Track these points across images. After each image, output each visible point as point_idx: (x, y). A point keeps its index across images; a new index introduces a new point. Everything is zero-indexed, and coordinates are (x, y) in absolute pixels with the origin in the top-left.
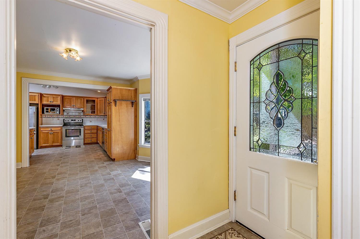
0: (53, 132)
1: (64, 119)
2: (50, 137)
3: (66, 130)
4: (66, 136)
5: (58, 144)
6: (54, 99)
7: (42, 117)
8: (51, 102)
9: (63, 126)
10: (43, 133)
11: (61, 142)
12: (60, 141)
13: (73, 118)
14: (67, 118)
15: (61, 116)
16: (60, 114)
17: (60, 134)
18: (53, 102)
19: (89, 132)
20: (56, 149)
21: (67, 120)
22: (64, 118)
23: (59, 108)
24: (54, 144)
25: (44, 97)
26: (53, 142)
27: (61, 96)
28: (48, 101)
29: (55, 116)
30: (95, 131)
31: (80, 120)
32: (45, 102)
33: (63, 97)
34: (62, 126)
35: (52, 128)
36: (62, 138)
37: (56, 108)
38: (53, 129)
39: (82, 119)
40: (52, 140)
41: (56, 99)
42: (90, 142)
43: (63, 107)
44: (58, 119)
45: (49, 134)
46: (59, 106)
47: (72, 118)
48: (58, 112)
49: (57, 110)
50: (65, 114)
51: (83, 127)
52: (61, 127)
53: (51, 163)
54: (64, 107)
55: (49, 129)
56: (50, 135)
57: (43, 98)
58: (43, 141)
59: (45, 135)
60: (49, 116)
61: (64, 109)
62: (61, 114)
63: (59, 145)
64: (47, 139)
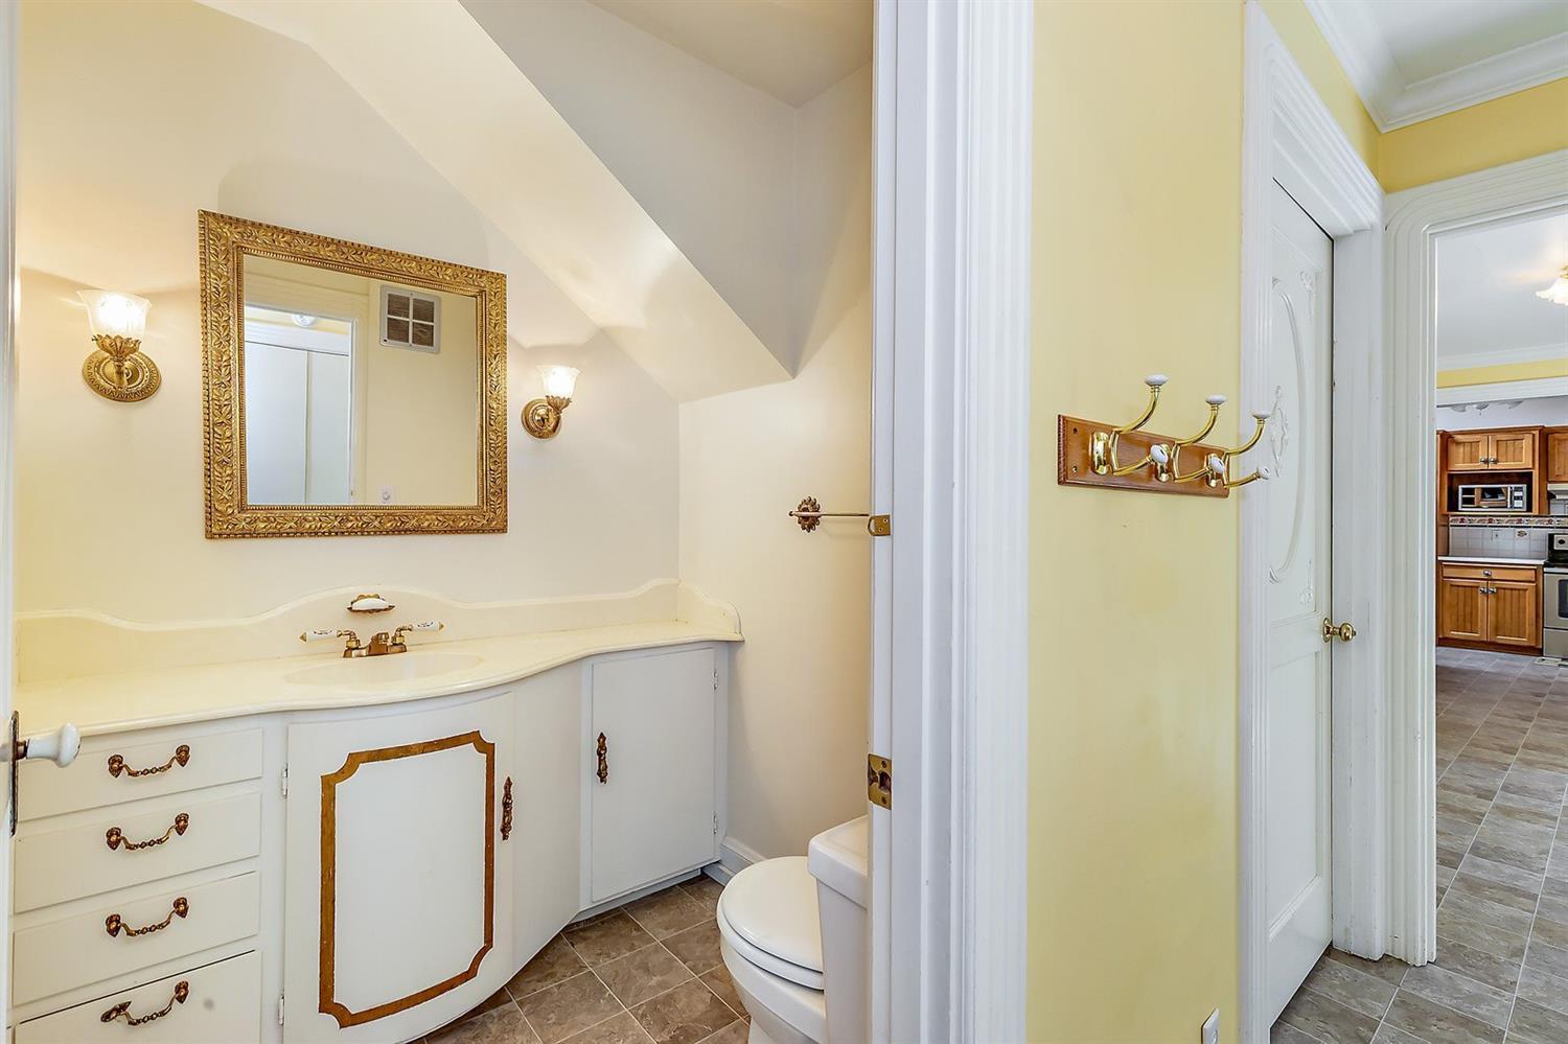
0: (1497, 588)
1: (1551, 537)
2: (1483, 604)
3: (1563, 583)
5: (1524, 641)
6: (1502, 450)
7: (1448, 526)
8: (1486, 462)
9: (1546, 565)
10: (1452, 585)
11: (1539, 635)
12: (1529, 628)
15: (1534, 522)
16: (1529, 509)
17: (1529, 600)
18: (1496, 462)
20: (1512, 660)
22: (1551, 531)
23: (1525, 486)
24: (1501, 639)
25: (1458, 443)
26: (1497, 630)
27: (1537, 433)
28: (1473, 459)
29: (1507, 519)
32: (1460, 465)
33: (1546, 436)
34: (1542, 562)
35: (1493, 571)
36: (1539, 614)
37: (1513, 486)
38: (1495, 574)
40: (1492, 618)
41: (1511, 449)
43: (1546, 476)
44: (1520, 534)
45: (1480, 595)
46: (1525, 477)
48: (1519, 503)
49: (1516, 494)
50: (1557, 510)
52: (1537, 570)
53: (1492, 702)
54: (1550, 482)
55: (1480, 574)
56: (1481, 599)
57: (1453, 448)
58: (1454, 618)
59: (1462, 598)
60: (1478, 518)
61: (1551, 487)
62: (1535, 511)
63: (1526, 644)
64: (1468, 610)
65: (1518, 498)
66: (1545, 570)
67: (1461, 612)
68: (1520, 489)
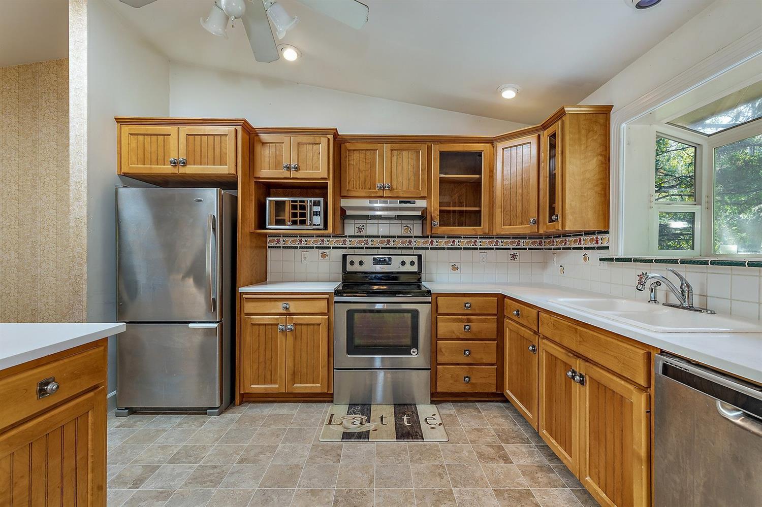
0: (295, 324)
1: (345, 258)
2: (281, 341)
3: (350, 313)
4: (353, 349)
5: (317, 387)
6: (301, 154)
7: (266, 247)
8: (288, 168)
9: (337, 293)
10: (253, 324)
11: (329, 382)
12: (322, 372)
13: (380, 251)
14: (357, 252)
15: (333, 242)
16: (326, 227)
17: (323, 332)
18: (297, 169)
19: (457, 328)
21: (356, 259)
22: (344, 251)
23: (321, 200)
24: (300, 387)
25: (263, 144)
26: (295, 376)
27: (331, 137)
28: (277, 165)
29: (313, 240)
30: (490, 326)
31: (408, 259)
32: (266, 172)
33: (339, 142)
34: (331, 287)
35: (292, 303)
36: (330, 354)
37: (313, 199)
38: (293, 307)
39: (420, 257)
40: (290, 363)
41: (309, 154)
42: (461, 388)
43: (340, 193)
44: (324, 255)
45: (280, 335)
46: (317, 189)
47: (375, 251)
48: (318, 220)
49: (316, 209)
50: (349, 228)
51: (429, 299)
52: (329, 299)
54: (344, 197)
55: (279, 307)
57: (258, 148)
58: (256, 367)
59: (262, 338)
60: (291, 239)
61: (344, 203)
62: (330, 230)
63: (319, 391)
64: (268, 356)
65: (317, 214)
66: (337, 299)
67: (262, 359)
68: (316, 204)
